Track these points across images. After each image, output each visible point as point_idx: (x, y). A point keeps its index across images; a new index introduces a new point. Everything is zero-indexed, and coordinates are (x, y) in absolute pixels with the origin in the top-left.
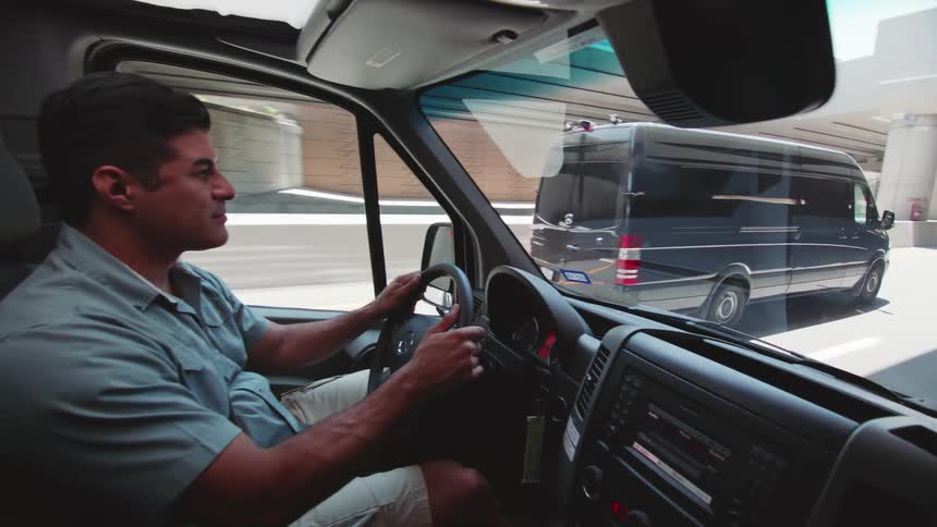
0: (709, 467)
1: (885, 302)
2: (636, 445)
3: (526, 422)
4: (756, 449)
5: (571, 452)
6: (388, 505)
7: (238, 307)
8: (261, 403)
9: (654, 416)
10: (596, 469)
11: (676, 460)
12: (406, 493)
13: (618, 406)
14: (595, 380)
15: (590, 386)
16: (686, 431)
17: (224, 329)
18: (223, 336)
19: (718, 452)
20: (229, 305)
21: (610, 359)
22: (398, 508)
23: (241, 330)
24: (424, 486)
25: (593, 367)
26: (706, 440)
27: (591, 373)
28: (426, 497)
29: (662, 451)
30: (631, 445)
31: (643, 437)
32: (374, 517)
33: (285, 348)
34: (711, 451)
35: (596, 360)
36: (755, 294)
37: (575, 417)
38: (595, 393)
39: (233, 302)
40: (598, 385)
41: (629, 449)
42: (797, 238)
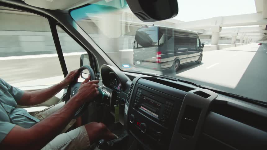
0: (158, 108)
1: (203, 63)
2: (141, 107)
3: (114, 107)
4: (167, 102)
5: (126, 112)
6: (74, 139)
7: (10, 87)
8: (24, 118)
9: (145, 99)
10: (132, 115)
11: (151, 109)
12: (80, 134)
13: (136, 98)
14: (131, 92)
15: (130, 94)
16: (152, 101)
17: (5, 95)
18: (5, 98)
19: (159, 104)
20: (5, 87)
21: (134, 86)
22: (78, 138)
23: (13, 95)
24: (86, 131)
25: (130, 89)
26: (156, 102)
27: (130, 91)
28: (87, 134)
29: (147, 107)
30: (140, 107)
31: (143, 104)
32: (71, 143)
33: (32, 99)
34: (158, 105)
35: (131, 87)
36: (181, 63)
37: (127, 103)
38: (131, 96)
39: (7, 86)
40: (131, 94)
41: (139, 108)
42: (188, 50)
